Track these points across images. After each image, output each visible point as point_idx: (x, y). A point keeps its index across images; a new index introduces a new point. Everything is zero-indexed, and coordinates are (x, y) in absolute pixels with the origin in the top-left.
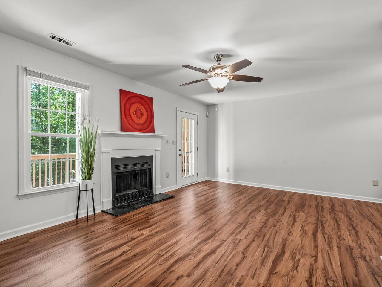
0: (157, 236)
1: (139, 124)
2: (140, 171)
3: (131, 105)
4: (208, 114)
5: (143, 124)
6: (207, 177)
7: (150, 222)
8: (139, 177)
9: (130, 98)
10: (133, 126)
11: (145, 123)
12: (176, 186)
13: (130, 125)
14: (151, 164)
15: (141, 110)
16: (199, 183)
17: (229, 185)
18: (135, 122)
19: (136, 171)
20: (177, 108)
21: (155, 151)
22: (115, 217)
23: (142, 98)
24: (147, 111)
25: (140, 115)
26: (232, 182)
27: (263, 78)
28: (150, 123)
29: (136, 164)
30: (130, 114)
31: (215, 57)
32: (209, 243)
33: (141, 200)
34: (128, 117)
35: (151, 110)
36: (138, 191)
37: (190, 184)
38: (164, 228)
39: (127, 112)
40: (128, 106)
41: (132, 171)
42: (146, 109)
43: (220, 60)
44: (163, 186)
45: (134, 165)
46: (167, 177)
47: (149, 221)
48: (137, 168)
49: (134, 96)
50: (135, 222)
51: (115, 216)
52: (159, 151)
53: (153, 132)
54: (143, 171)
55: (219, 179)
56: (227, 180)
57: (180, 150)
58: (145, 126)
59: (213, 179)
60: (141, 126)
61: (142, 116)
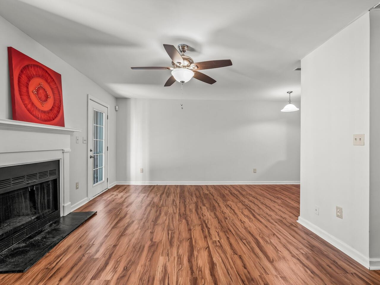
0: (133, 275)
1: (42, 111)
2: (39, 186)
3: (29, 78)
4: (117, 107)
5: (48, 112)
6: (116, 182)
7: (97, 258)
8: (38, 195)
9: (28, 66)
10: (34, 113)
11: (51, 110)
12: (87, 198)
13: (28, 110)
14: (57, 172)
15: (44, 90)
16: (109, 189)
17: (145, 187)
18: (37, 108)
19: (33, 186)
20: (88, 95)
21: (63, 152)
22: (20, 274)
23: (46, 71)
24: (53, 93)
25: (43, 98)
26: (148, 183)
27: (216, 81)
28: (58, 112)
29: (35, 175)
30: (28, 91)
31: (179, 47)
32: (197, 256)
33: (46, 231)
34: (25, 98)
35: (59, 93)
36: (36, 218)
37: (101, 192)
38: (129, 259)
39: (24, 90)
40: (24, 78)
41: (27, 188)
42: (52, 89)
43: (184, 51)
44: (73, 202)
45: (31, 176)
46: (77, 188)
47: (95, 257)
48: (37, 181)
49: (34, 65)
50: (72, 268)
51: (19, 271)
52: (69, 153)
53: (63, 125)
54: (44, 184)
55: (131, 182)
56: (142, 182)
57: (91, 151)
58: (51, 115)
59: (124, 183)
60: (46, 115)
61: (47, 99)
